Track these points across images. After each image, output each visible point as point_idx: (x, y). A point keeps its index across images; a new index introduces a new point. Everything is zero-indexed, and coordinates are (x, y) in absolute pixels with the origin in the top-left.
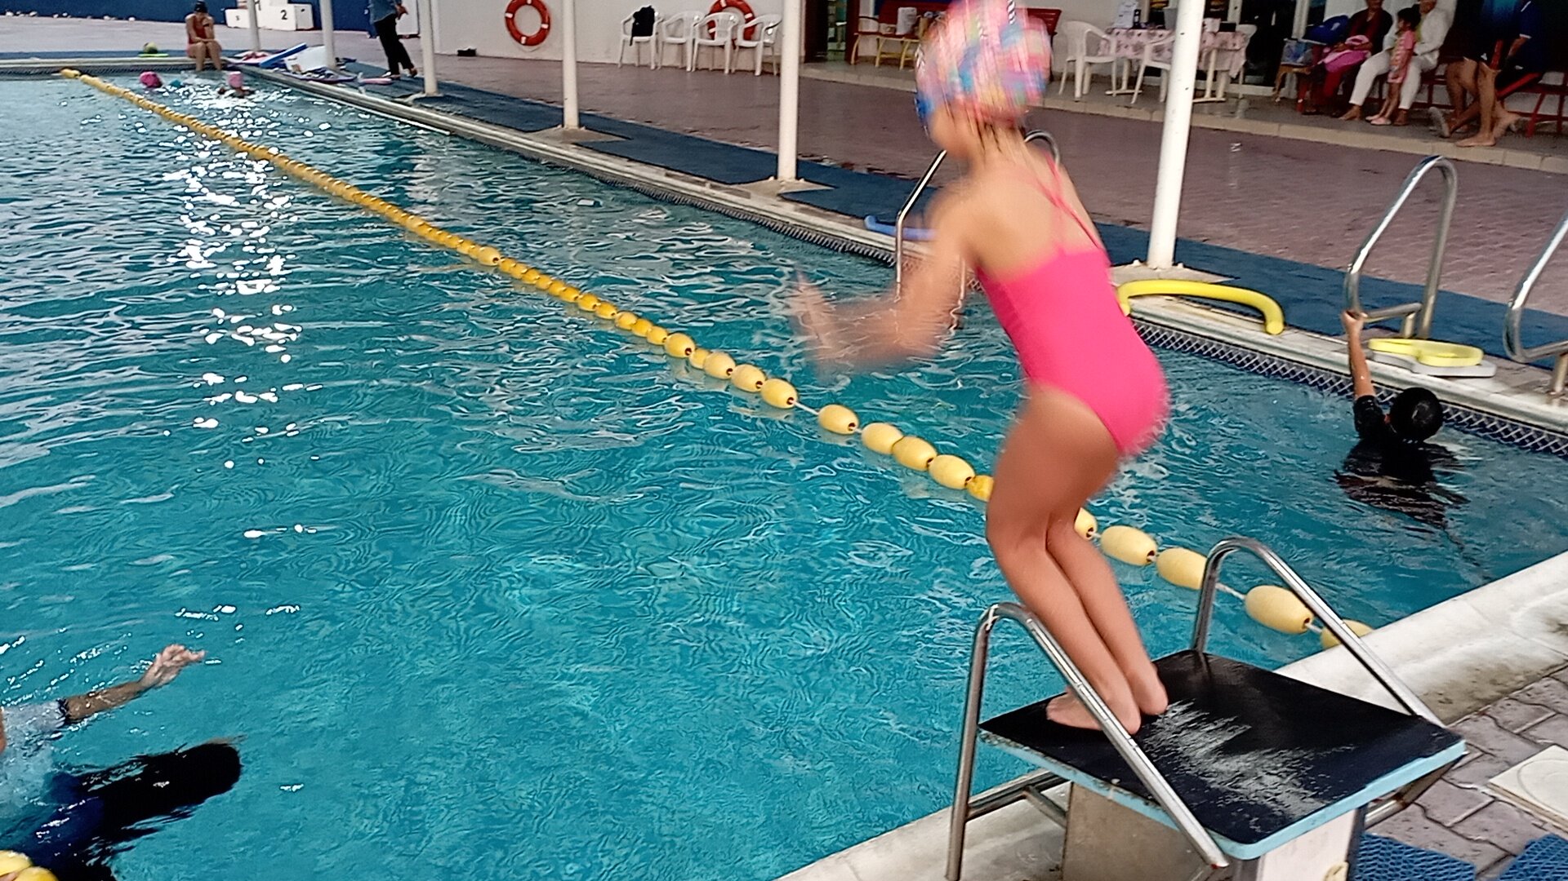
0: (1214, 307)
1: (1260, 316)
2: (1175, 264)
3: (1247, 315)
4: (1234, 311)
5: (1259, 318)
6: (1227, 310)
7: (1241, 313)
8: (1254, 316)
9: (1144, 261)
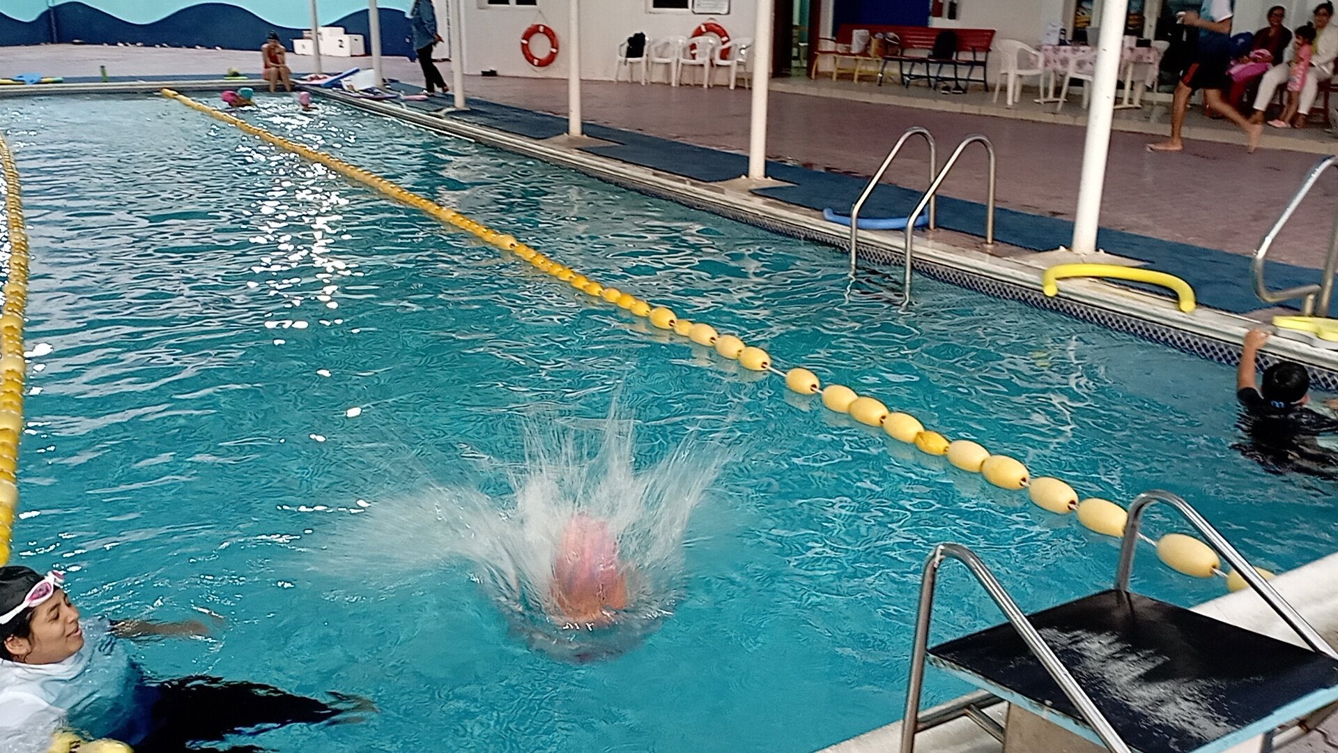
0: (1132, 287)
1: (1174, 296)
2: (1097, 250)
3: (1162, 295)
4: (1150, 292)
5: (1173, 298)
6: (1144, 290)
7: (1157, 293)
8: (1169, 296)
9: (1069, 247)
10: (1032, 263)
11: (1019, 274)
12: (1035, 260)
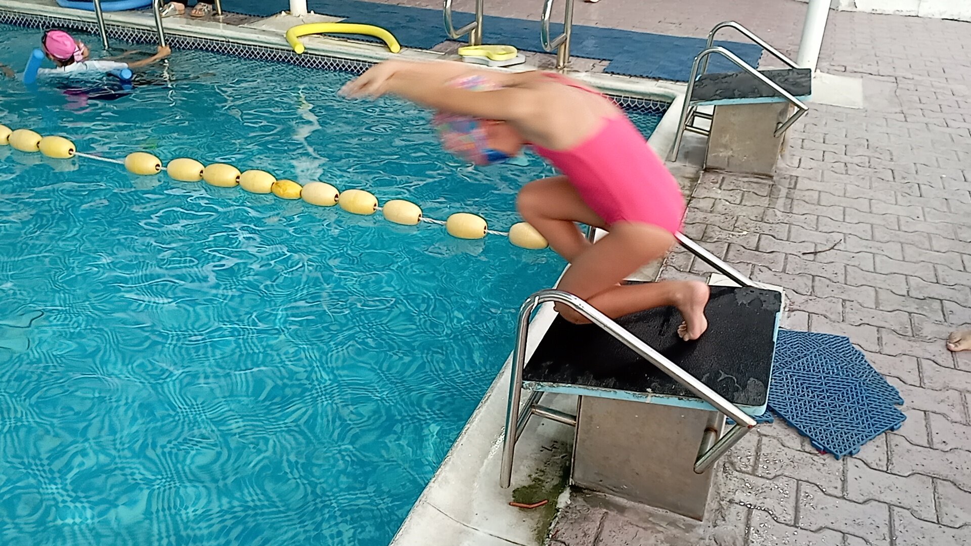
0: (349, 39)
1: (383, 43)
2: (309, 12)
3: (371, 42)
4: (363, 40)
5: (381, 43)
6: (358, 40)
7: (367, 41)
8: (377, 42)
9: (288, 10)
10: (264, 27)
11: (263, 37)
12: (266, 24)
